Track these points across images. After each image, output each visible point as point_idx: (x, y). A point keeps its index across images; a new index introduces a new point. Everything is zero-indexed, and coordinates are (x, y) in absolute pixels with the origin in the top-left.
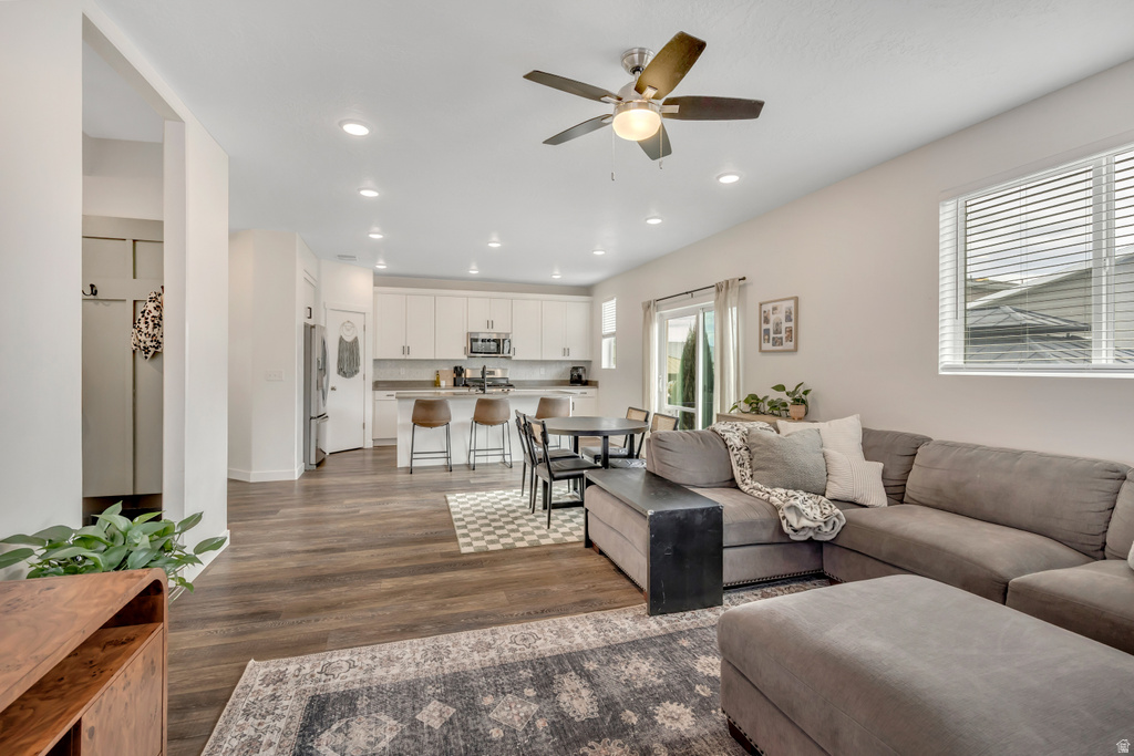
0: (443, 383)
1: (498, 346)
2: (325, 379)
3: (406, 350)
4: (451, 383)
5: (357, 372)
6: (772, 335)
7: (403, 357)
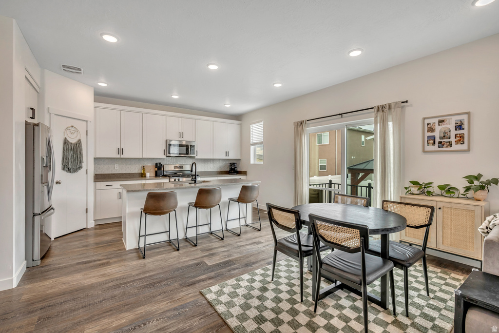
0: (148, 175)
1: (187, 149)
2: (50, 174)
3: (120, 151)
4: (153, 174)
5: (80, 168)
6: (437, 140)
7: (118, 156)
